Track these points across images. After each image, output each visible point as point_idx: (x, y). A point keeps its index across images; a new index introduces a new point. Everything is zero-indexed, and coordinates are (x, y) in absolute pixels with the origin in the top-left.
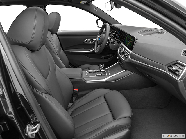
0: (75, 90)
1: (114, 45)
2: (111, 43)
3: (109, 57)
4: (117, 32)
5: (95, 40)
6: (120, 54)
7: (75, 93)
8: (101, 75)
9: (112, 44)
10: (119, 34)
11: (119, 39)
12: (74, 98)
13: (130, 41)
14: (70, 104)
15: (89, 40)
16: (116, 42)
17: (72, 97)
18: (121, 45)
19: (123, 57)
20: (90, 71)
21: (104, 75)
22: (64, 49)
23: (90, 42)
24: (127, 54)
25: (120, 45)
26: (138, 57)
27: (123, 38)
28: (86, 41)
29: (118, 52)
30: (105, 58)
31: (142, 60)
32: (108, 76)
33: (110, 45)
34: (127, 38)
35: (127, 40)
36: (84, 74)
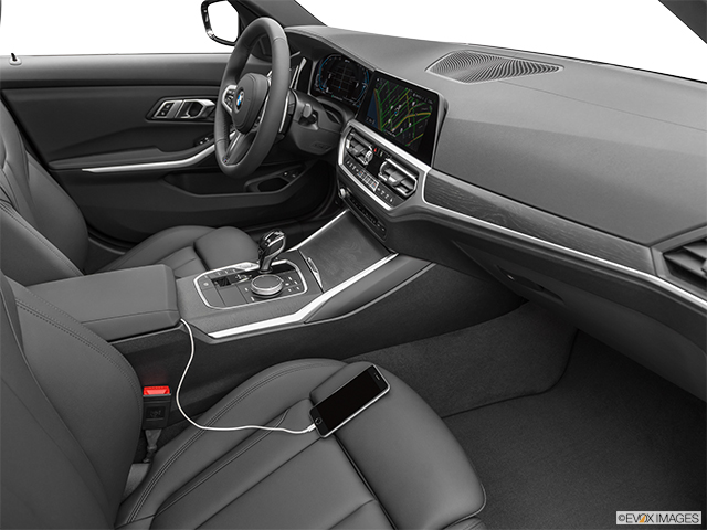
0: (151, 392)
1: (315, 127)
2: (300, 122)
3: (281, 183)
4: (315, 64)
5: (206, 103)
6: (354, 173)
7: (157, 409)
8: (279, 294)
9: (302, 127)
10: (324, 75)
11: (327, 96)
12: (153, 436)
13: (404, 112)
14: (137, 472)
15: (177, 102)
16: (322, 112)
17: (143, 432)
18: (353, 129)
19: (377, 193)
20: (216, 271)
21: (295, 290)
22: (47, 158)
23: (182, 113)
24: (400, 178)
25: (347, 130)
26: (476, 198)
27: (352, 92)
28: (166, 110)
29: (341, 162)
30: (263, 187)
31: (503, 211)
32: (317, 290)
33: (296, 129)
34: (383, 95)
35: (385, 108)
36: (186, 298)
